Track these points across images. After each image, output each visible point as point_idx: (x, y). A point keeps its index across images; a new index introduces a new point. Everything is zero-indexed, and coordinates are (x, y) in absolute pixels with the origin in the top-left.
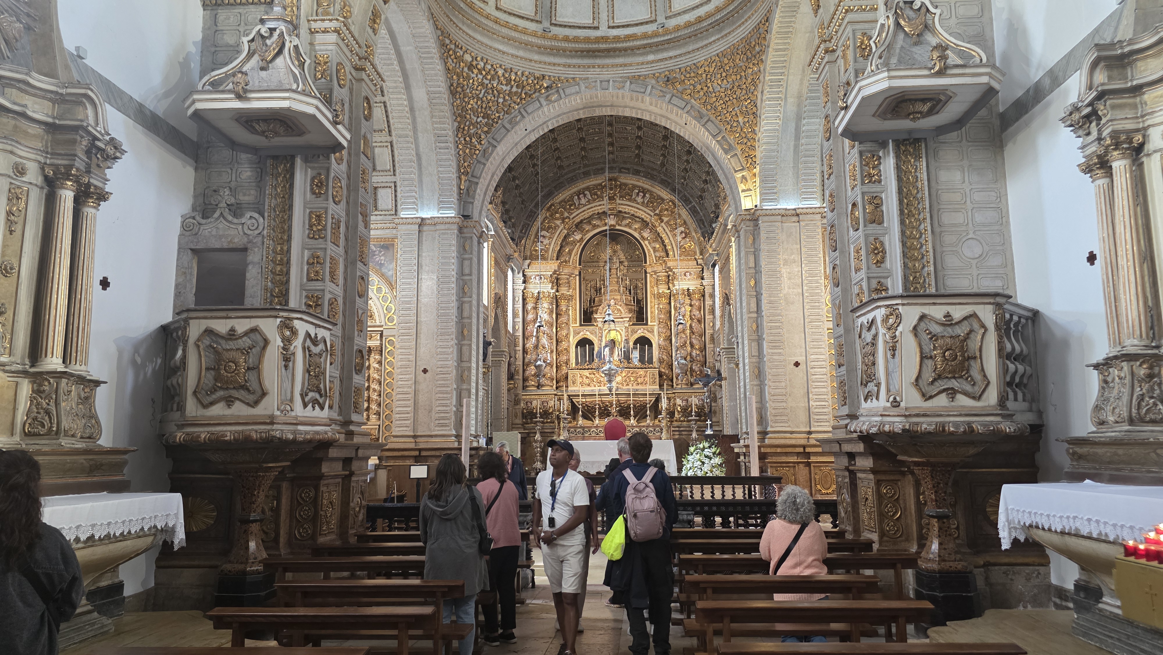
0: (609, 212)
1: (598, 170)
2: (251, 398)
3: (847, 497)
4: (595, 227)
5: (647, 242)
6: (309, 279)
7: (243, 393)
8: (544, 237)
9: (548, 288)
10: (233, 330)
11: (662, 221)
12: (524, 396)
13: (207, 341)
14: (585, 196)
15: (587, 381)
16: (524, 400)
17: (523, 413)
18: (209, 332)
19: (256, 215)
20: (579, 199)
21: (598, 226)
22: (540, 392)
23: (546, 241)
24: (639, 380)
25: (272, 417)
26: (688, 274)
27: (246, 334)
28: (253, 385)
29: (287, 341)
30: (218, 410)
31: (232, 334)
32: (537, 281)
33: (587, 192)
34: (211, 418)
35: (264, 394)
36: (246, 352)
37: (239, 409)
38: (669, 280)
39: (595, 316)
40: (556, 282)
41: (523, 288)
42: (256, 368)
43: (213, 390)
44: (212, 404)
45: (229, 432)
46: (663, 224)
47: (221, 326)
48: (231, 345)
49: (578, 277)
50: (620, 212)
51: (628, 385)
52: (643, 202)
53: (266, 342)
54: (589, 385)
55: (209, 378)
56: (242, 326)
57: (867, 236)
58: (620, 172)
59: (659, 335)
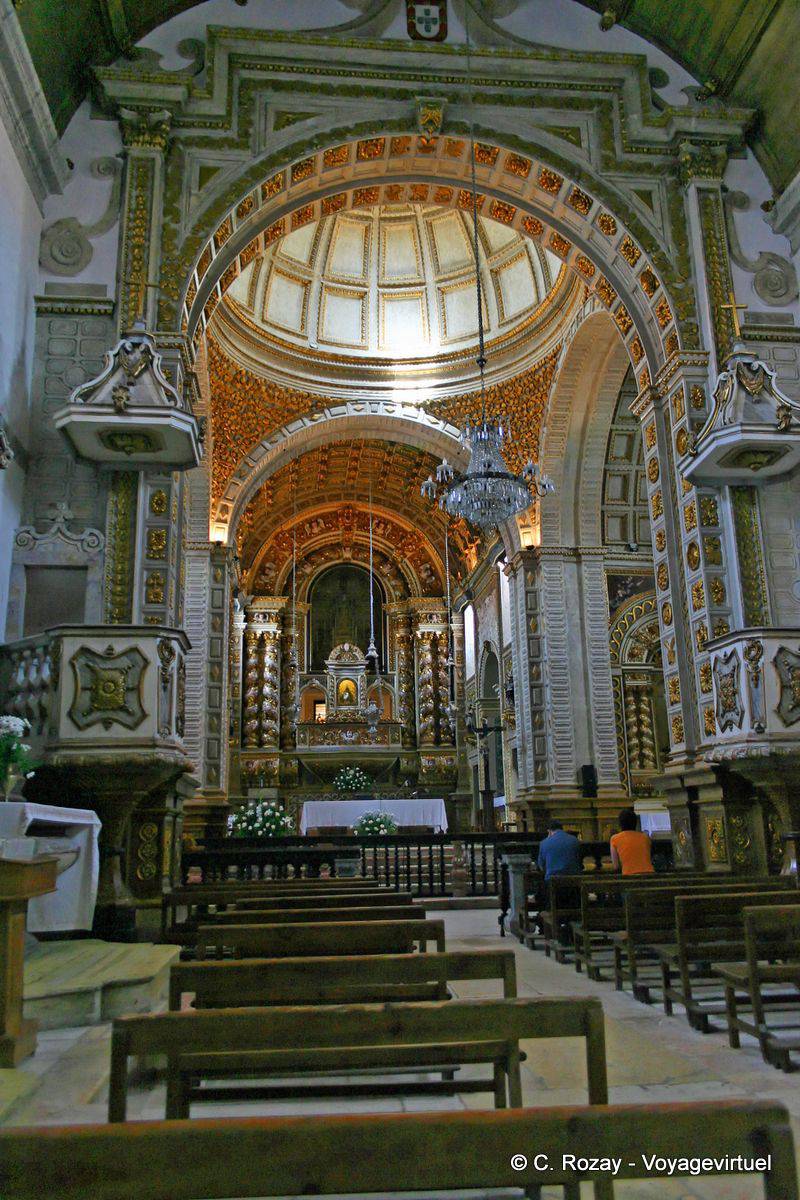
0: (345, 544)
1: (335, 496)
2: (129, 720)
3: (685, 835)
4: (328, 559)
5: (386, 580)
6: (148, 601)
7: (121, 716)
8: (270, 569)
9: (272, 627)
10: (110, 649)
11: (405, 557)
12: (243, 755)
13: (82, 660)
14: (318, 524)
15: (319, 739)
16: (243, 760)
17: (242, 775)
18: (85, 651)
19: (96, 532)
20: (311, 527)
21: (331, 559)
22: (261, 751)
23: (273, 574)
24: (379, 738)
25: (153, 739)
26: (434, 616)
27: (124, 654)
28: (133, 707)
29: (166, 661)
30: (96, 732)
31: (110, 654)
32: (260, 619)
33: (321, 520)
34: (87, 740)
35: (144, 715)
36: (124, 672)
37: (118, 732)
38: (411, 622)
39: (326, 662)
40: (283, 620)
41: (244, 627)
42: (137, 689)
43: (90, 711)
44: (89, 725)
45: (109, 755)
46: (406, 560)
47: (98, 646)
48: (109, 665)
49: (306, 618)
50: (356, 544)
51: (365, 743)
52: (384, 534)
53: (146, 662)
55: (86, 697)
56: (120, 645)
57: (708, 576)
58: (359, 499)
59: (400, 686)
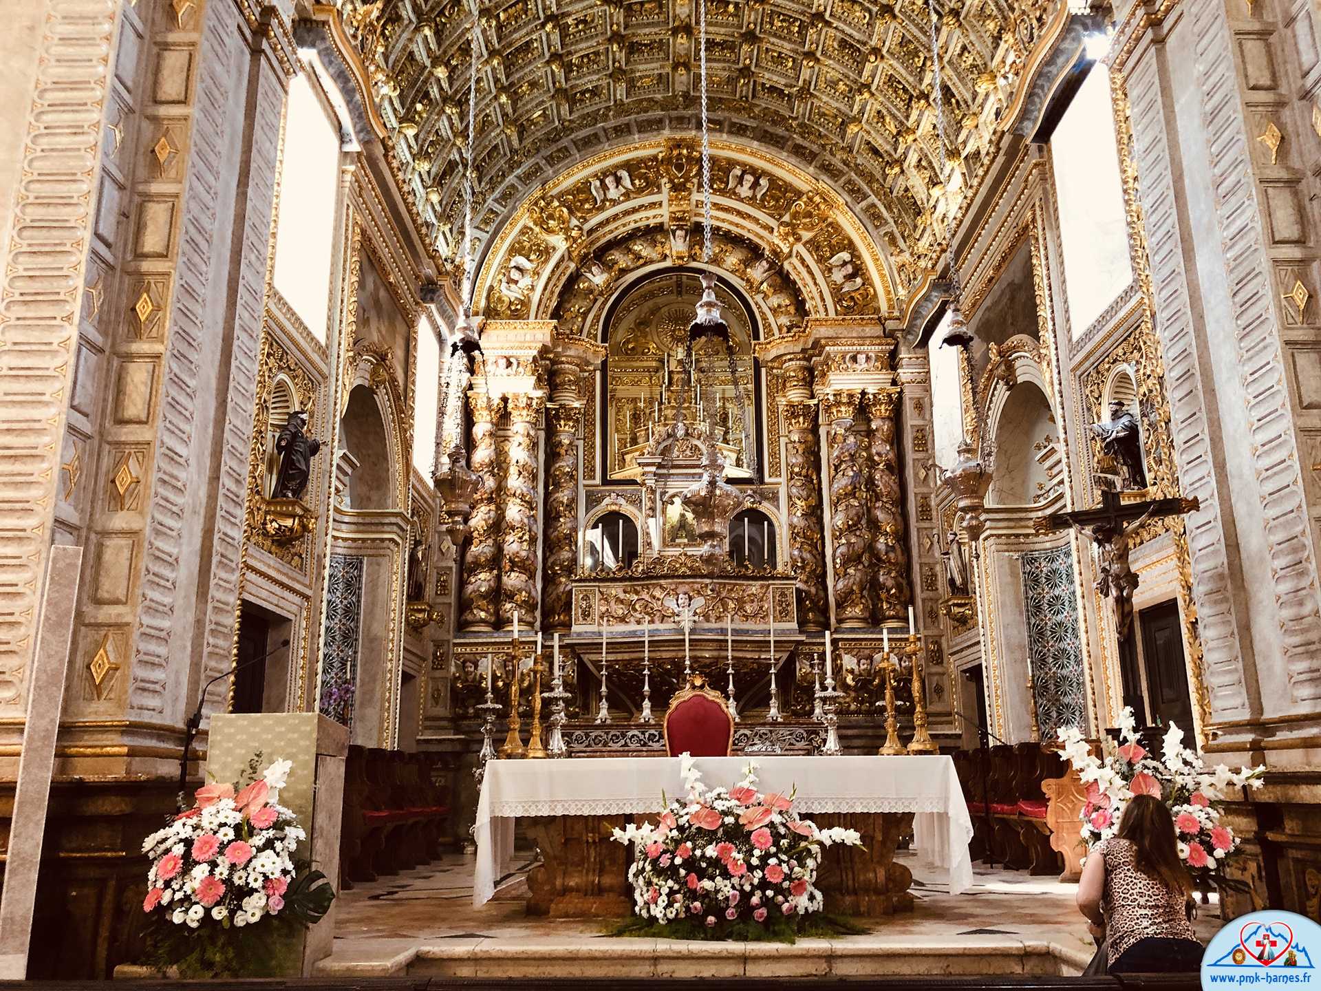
4: (640, 259)
9: (524, 386)
11: (798, 239)
12: (460, 646)
15: (620, 610)
16: (457, 656)
17: (454, 690)
21: (647, 260)
22: (499, 638)
24: (748, 608)
26: (861, 357)
32: (499, 369)
33: (624, 174)
38: (813, 371)
40: (548, 373)
46: (799, 246)
49: (598, 374)
50: (697, 226)
51: (719, 618)
52: (754, 198)
54: (622, 619)
58: (699, 128)
